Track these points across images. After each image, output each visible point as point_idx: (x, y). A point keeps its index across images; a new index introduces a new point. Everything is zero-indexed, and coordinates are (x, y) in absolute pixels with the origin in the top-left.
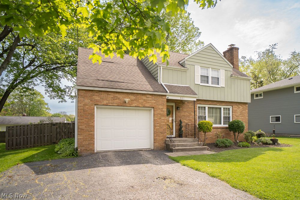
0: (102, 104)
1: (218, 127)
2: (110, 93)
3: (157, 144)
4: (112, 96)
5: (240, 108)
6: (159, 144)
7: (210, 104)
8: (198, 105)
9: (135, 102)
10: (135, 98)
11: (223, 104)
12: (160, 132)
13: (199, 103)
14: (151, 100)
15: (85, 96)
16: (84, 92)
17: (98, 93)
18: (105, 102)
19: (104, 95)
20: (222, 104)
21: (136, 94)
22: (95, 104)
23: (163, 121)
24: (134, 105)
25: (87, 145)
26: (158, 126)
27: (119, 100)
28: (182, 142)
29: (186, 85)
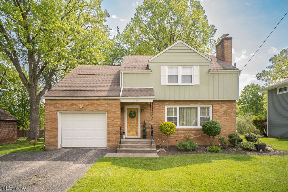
0: (63, 109)
1: (191, 129)
2: (68, 101)
3: (110, 144)
4: (70, 103)
5: (224, 106)
6: (112, 144)
7: (182, 104)
8: (166, 106)
9: (90, 107)
10: (89, 103)
11: (199, 104)
12: (113, 134)
13: (167, 104)
14: (104, 105)
15: (50, 104)
16: (49, 101)
17: (59, 101)
18: (65, 108)
19: (64, 103)
20: (197, 104)
21: (90, 100)
22: (57, 110)
23: (116, 123)
24: (89, 109)
25: (52, 142)
26: (111, 128)
27: (76, 106)
28: (135, 144)
29: (150, 87)
